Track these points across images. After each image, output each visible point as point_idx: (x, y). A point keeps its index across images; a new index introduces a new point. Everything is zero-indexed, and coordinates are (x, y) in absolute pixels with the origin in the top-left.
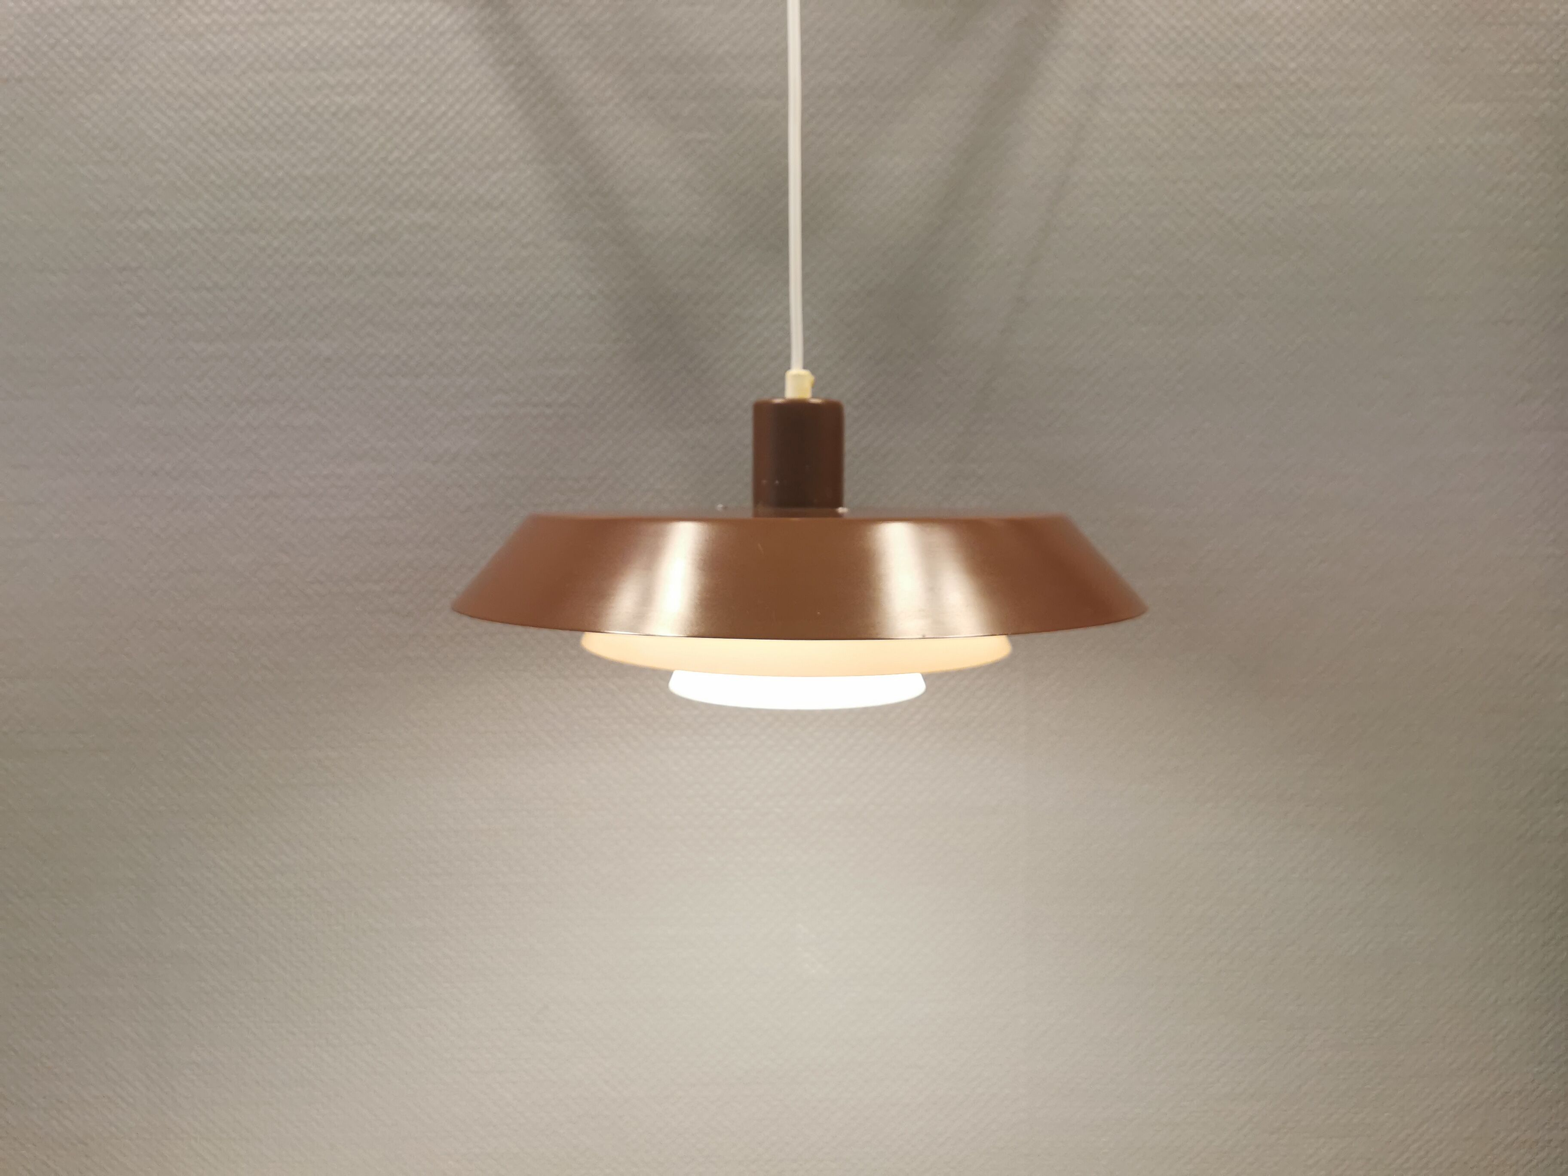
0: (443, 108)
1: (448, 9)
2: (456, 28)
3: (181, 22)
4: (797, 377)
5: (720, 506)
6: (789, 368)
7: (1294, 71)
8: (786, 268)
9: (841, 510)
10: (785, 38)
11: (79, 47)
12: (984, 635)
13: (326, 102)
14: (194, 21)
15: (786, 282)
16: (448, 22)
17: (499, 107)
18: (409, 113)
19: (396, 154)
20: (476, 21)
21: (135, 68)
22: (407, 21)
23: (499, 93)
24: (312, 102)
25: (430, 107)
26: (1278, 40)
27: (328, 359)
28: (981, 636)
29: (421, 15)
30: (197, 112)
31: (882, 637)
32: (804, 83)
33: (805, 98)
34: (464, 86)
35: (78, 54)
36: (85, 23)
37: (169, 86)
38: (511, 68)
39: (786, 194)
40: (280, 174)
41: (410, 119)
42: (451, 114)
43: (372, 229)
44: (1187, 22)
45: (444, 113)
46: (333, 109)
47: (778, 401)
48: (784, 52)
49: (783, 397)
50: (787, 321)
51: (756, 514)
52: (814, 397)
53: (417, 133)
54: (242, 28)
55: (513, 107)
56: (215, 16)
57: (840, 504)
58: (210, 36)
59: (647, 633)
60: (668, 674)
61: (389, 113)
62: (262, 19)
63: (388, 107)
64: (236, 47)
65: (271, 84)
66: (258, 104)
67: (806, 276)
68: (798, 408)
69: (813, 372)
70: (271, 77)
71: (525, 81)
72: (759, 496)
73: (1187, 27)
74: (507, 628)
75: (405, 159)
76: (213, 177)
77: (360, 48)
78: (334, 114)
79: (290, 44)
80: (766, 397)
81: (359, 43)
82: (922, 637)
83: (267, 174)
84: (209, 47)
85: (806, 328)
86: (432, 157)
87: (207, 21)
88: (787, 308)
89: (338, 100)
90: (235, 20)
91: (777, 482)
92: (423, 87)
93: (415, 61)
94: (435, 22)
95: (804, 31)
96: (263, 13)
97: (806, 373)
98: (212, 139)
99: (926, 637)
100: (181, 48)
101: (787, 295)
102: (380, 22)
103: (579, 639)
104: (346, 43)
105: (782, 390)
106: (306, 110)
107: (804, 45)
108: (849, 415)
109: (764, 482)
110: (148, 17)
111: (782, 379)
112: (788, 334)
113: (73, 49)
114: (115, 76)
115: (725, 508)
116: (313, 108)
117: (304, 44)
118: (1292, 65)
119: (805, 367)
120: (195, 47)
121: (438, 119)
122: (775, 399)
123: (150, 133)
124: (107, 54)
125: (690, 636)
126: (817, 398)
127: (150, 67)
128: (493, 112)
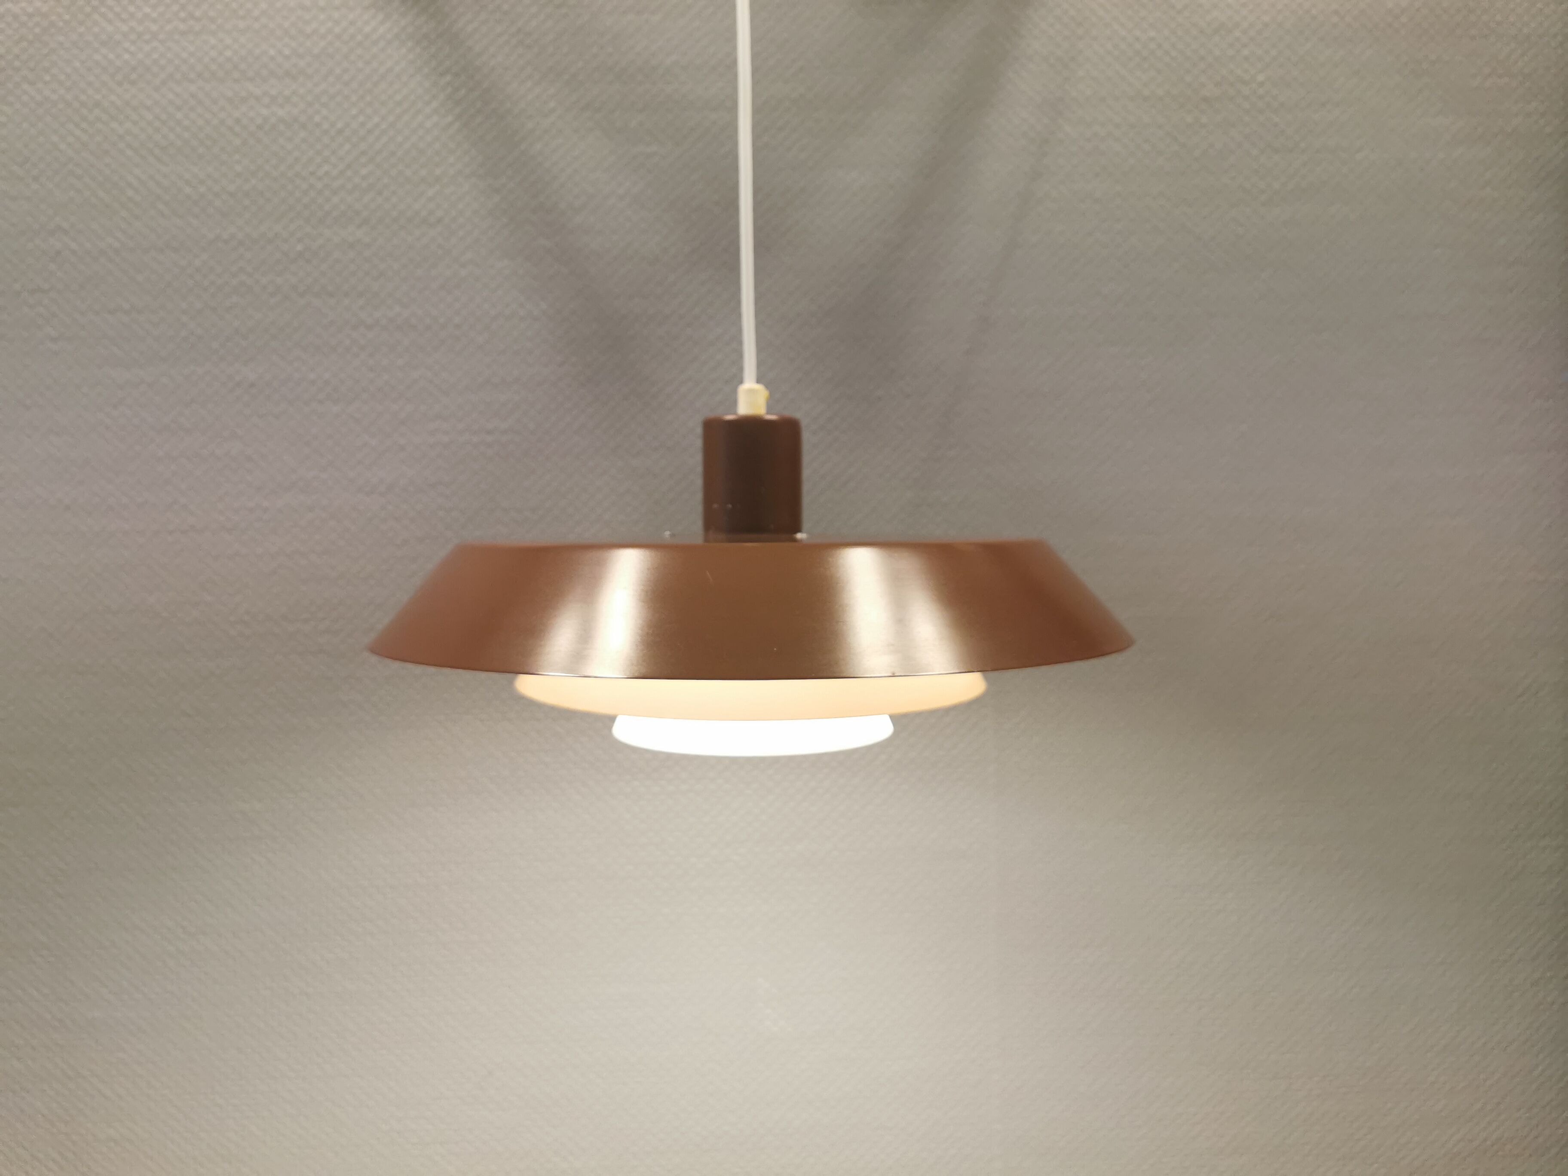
0: (376, 119)
1: (381, 16)
2: (390, 36)
3: (96, 30)
4: (751, 391)
5: (667, 533)
6: (741, 382)
7: (1261, 84)
9: (799, 536)
10: (734, 48)
12: (960, 671)
13: (252, 114)
14: (110, 28)
16: (381, 30)
17: (435, 118)
18: (339, 125)
19: (326, 167)
21: (47, 78)
22: (337, 30)
23: (435, 104)
24: (237, 114)
25: (361, 119)
26: (1246, 52)
27: (252, 385)
28: (956, 673)
29: (352, 23)
30: (114, 125)
31: (848, 676)
34: (398, 97)
37: (83, 98)
38: (448, 78)
40: (202, 189)
41: (340, 132)
42: (384, 126)
43: (299, 247)
44: (1152, 34)
45: (377, 125)
46: (259, 121)
47: (730, 417)
48: (733, 65)
49: (735, 413)
50: (740, 343)
51: (706, 540)
52: (768, 413)
53: (347, 147)
54: (161, 36)
55: (450, 119)
57: (799, 530)
58: (127, 45)
59: (586, 674)
60: (612, 719)
61: (318, 125)
62: (182, 27)
63: (317, 119)
64: (155, 56)
65: (193, 95)
66: (179, 115)
68: (751, 425)
69: (767, 386)
70: (192, 88)
71: (463, 92)
72: (710, 523)
73: (1153, 39)
74: (418, 669)
75: (335, 173)
76: (130, 193)
77: (287, 58)
78: (260, 127)
79: (213, 54)
80: (718, 413)
81: (287, 52)
82: (890, 675)
83: (188, 190)
84: (127, 56)
86: (364, 171)
87: (125, 28)
89: (264, 112)
90: (154, 28)
91: (730, 506)
92: (354, 98)
93: (346, 71)
94: (367, 29)
96: (184, 21)
97: (759, 387)
98: (129, 152)
99: (896, 675)
100: (97, 57)
101: (739, 316)
102: (308, 29)
103: (511, 683)
104: (272, 52)
105: (734, 403)
106: (229, 122)
108: (808, 439)
109: (715, 506)
110: (61, 24)
111: (735, 392)
114: (25, 86)
115: (673, 535)
116: (238, 121)
117: (228, 53)
118: (1261, 78)
119: (759, 381)
120: (111, 56)
121: (370, 132)
122: (727, 414)
123: (63, 146)
124: (17, 63)
125: (632, 677)
126: (771, 414)
127: (63, 77)
128: (428, 124)
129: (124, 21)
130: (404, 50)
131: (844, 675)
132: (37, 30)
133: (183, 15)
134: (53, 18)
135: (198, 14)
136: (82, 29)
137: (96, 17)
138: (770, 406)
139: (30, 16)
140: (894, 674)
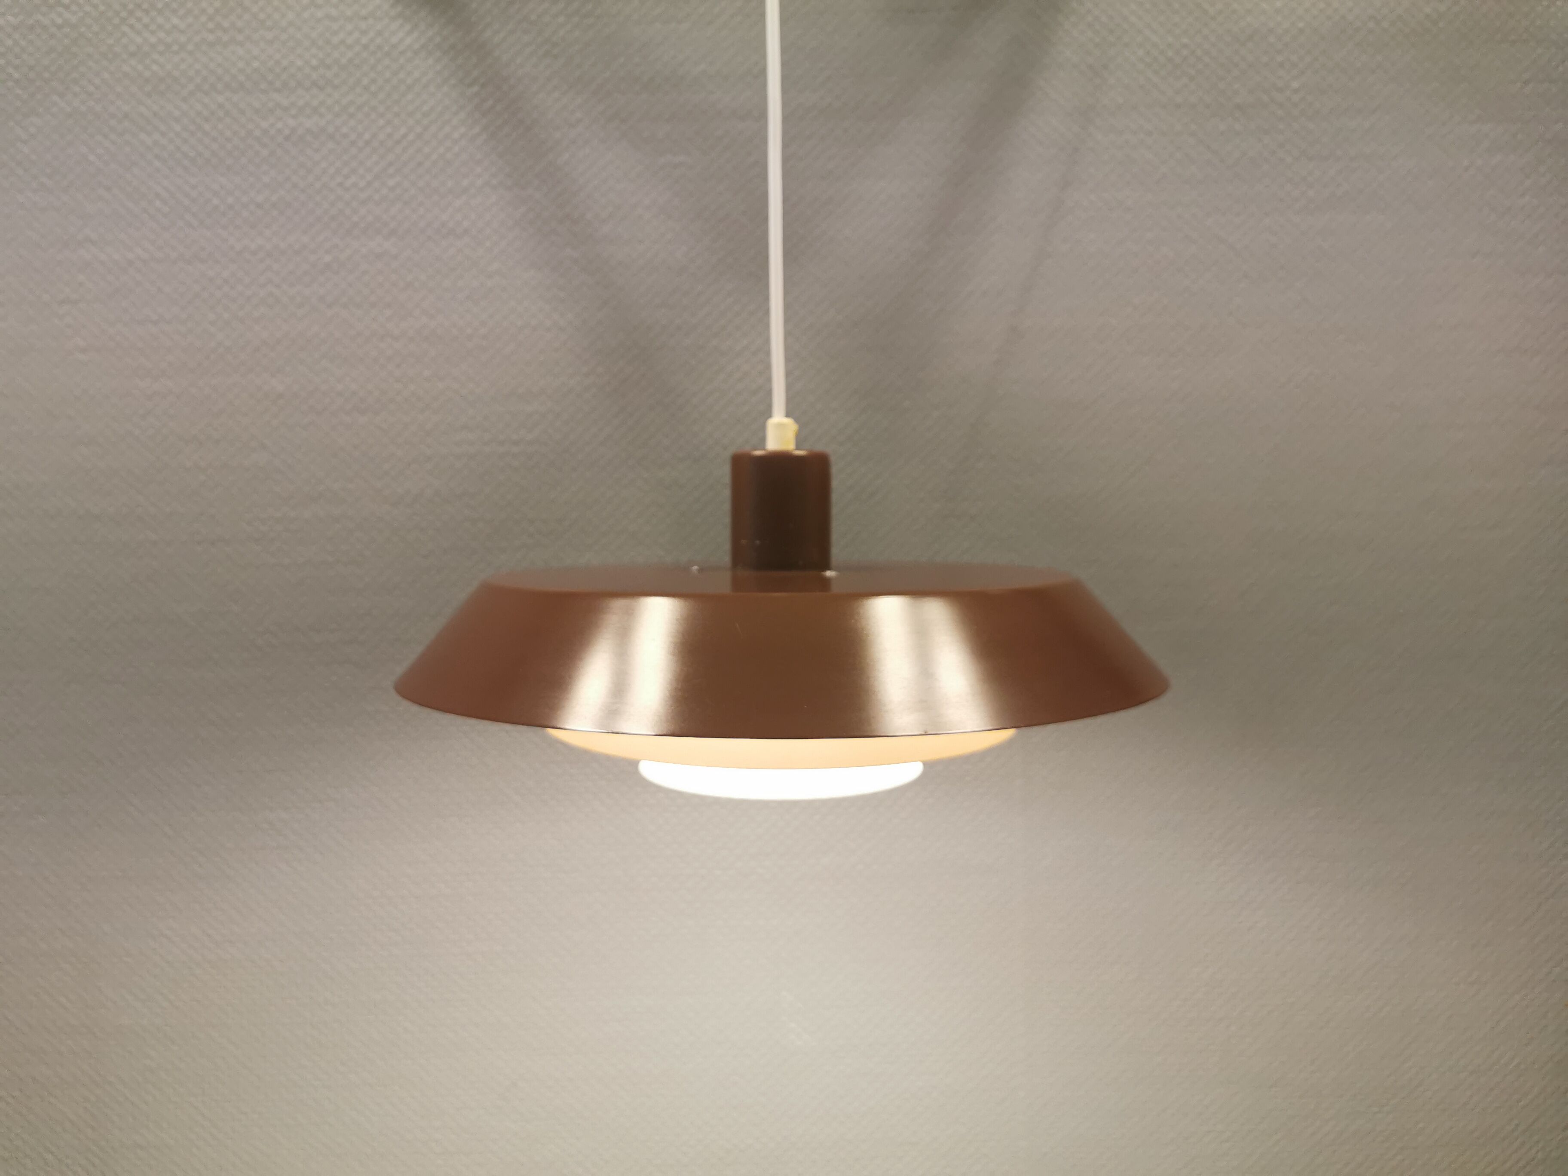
0: (403, 130)
1: (408, 27)
2: (416, 46)
3: (124, 41)
4: (780, 426)
6: (770, 415)
7: (1296, 91)
8: (767, 299)
9: (829, 574)
10: (764, 56)
11: (16, 68)
12: (990, 729)
13: (279, 125)
14: (139, 40)
15: (767, 312)
16: (408, 41)
17: (462, 130)
18: (367, 136)
19: (354, 178)
20: (438, 39)
21: (77, 89)
22: (364, 41)
23: (462, 115)
24: (264, 124)
25: (389, 130)
26: (1280, 59)
27: (281, 396)
28: (987, 730)
29: (379, 33)
30: (143, 136)
32: (785, 104)
33: (785, 119)
34: (426, 108)
35: (16, 75)
36: (23, 43)
37: (112, 109)
38: (475, 89)
39: (765, 219)
40: (230, 200)
41: (367, 143)
42: (411, 137)
43: (327, 258)
44: (1185, 40)
45: (405, 136)
46: (287, 132)
47: (758, 453)
48: (763, 73)
49: (764, 449)
50: (768, 353)
51: (737, 584)
52: (798, 448)
53: (375, 158)
54: (190, 47)
55: (477, 130)
56: (162, 35)
57: (828, 567)
58: (155, 56)
60: (635, 762)
61: (346, 136)
62: (211, 38)
63: (345, 130)
64: (183, 67)
65: (221, 106)
66: (207, 126)
67: (788, 307)
68: (780, 460)
69: (797, 420)
70: (220, 99)
71: (490, 102)
72: (738, 559)
73: (1185, 46)
75: (362, 184)
76: (158, 204)
77: (315, 68)
78: (287, 138)
79: (241, 64)
80: (747, 449)
81: (314, 62)
82: (922, 733)
83: (216, 201)
84: (155, 67)
85: (788, 359)
86: (391, 183)
87: (153, 40)
88: (767, 341)
89: (292, 122)
90: (183, 39)
91: (758, 542)
92: (382, 109)
93: (374, 81)
94: (394, 40)
95: (784, 50)
96: (211, 31)
97: (789, 421)
98: (157, 164)
99: (928, 733)
100: (126, 68)
101: (767, 326)
102: (335, 40)
104: (299, 63)
105: (763, 440)
106: (257, 133)
107: (784, 64)
109: (744, 543)
111: (763, 428)
112: (768, 367)
113: (10, 70)
114: (55, 98)
116: (265, 131)
117: (256, 64)
118: (1295, 85)
119: (788, 415)
120: (140, 68)
121: (398, 142)
122: (755, 450)
123: (92, 158)
124: (46, 75)
125: (661, 734)
126: (801, 450)
127: (91, 89)
128: (456, 135)
129: (153, 33)
130: (430, 61)
131: (876, 734)
132: (67, 41)
133: (211, 25)
134: (83, 29)
135: (226, 24)
136: (110, 41)
137: (125, 28)
138: (800, 441)
139: (60, 27)
140: (926, 733)
